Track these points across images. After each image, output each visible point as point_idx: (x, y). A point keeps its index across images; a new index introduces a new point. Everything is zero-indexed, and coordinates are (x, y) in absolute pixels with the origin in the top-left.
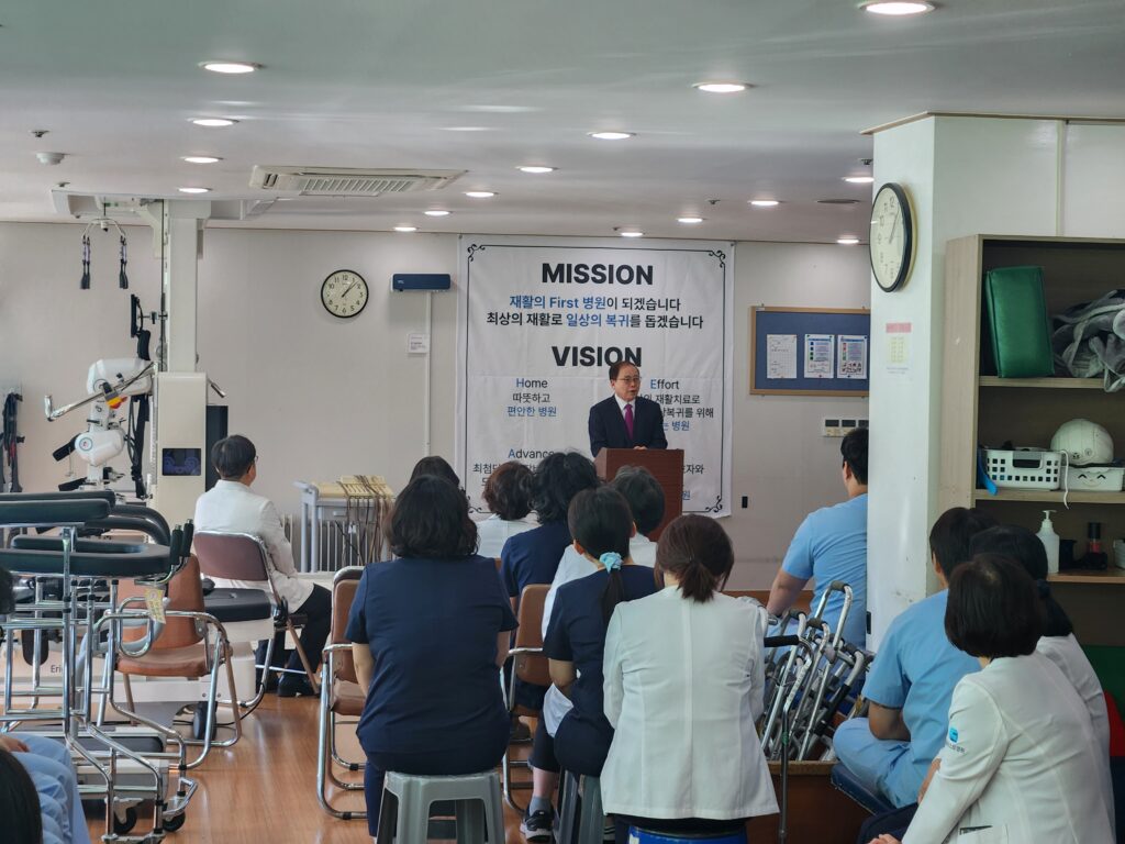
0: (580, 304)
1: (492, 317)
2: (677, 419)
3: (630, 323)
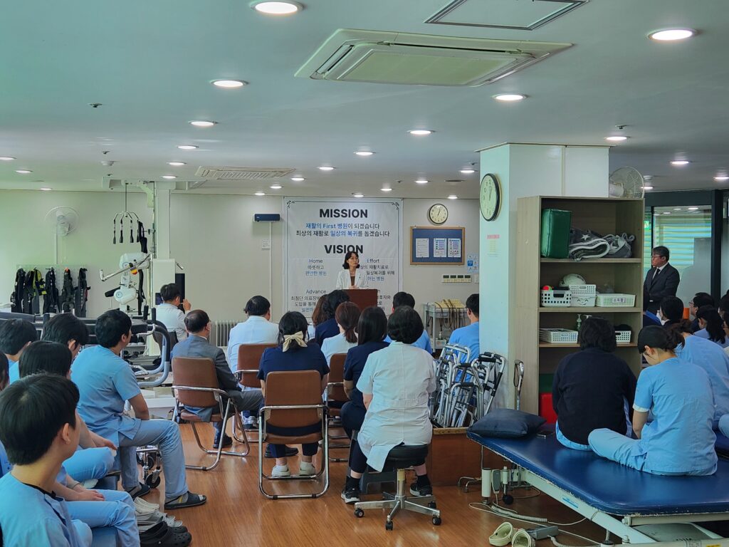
1: (298, 233)
2: (379, 276)
3: (358, 235)
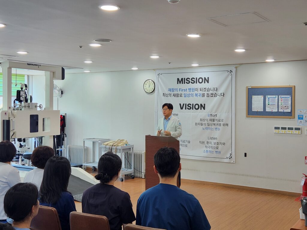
0: (188, 90)
1: (164, 95)
2: (216, 127)
3: (202, 96)
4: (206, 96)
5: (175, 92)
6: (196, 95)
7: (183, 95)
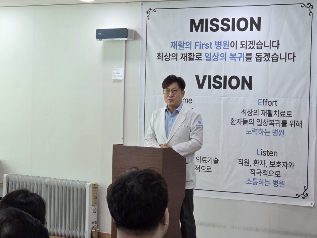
0: (214, 46)
1: (160, 56)
2: (276, 127)
3: (245, 59)
4: (254, 59)
5: (187, 51)
6: (233, 56)
7: (203, 57)
